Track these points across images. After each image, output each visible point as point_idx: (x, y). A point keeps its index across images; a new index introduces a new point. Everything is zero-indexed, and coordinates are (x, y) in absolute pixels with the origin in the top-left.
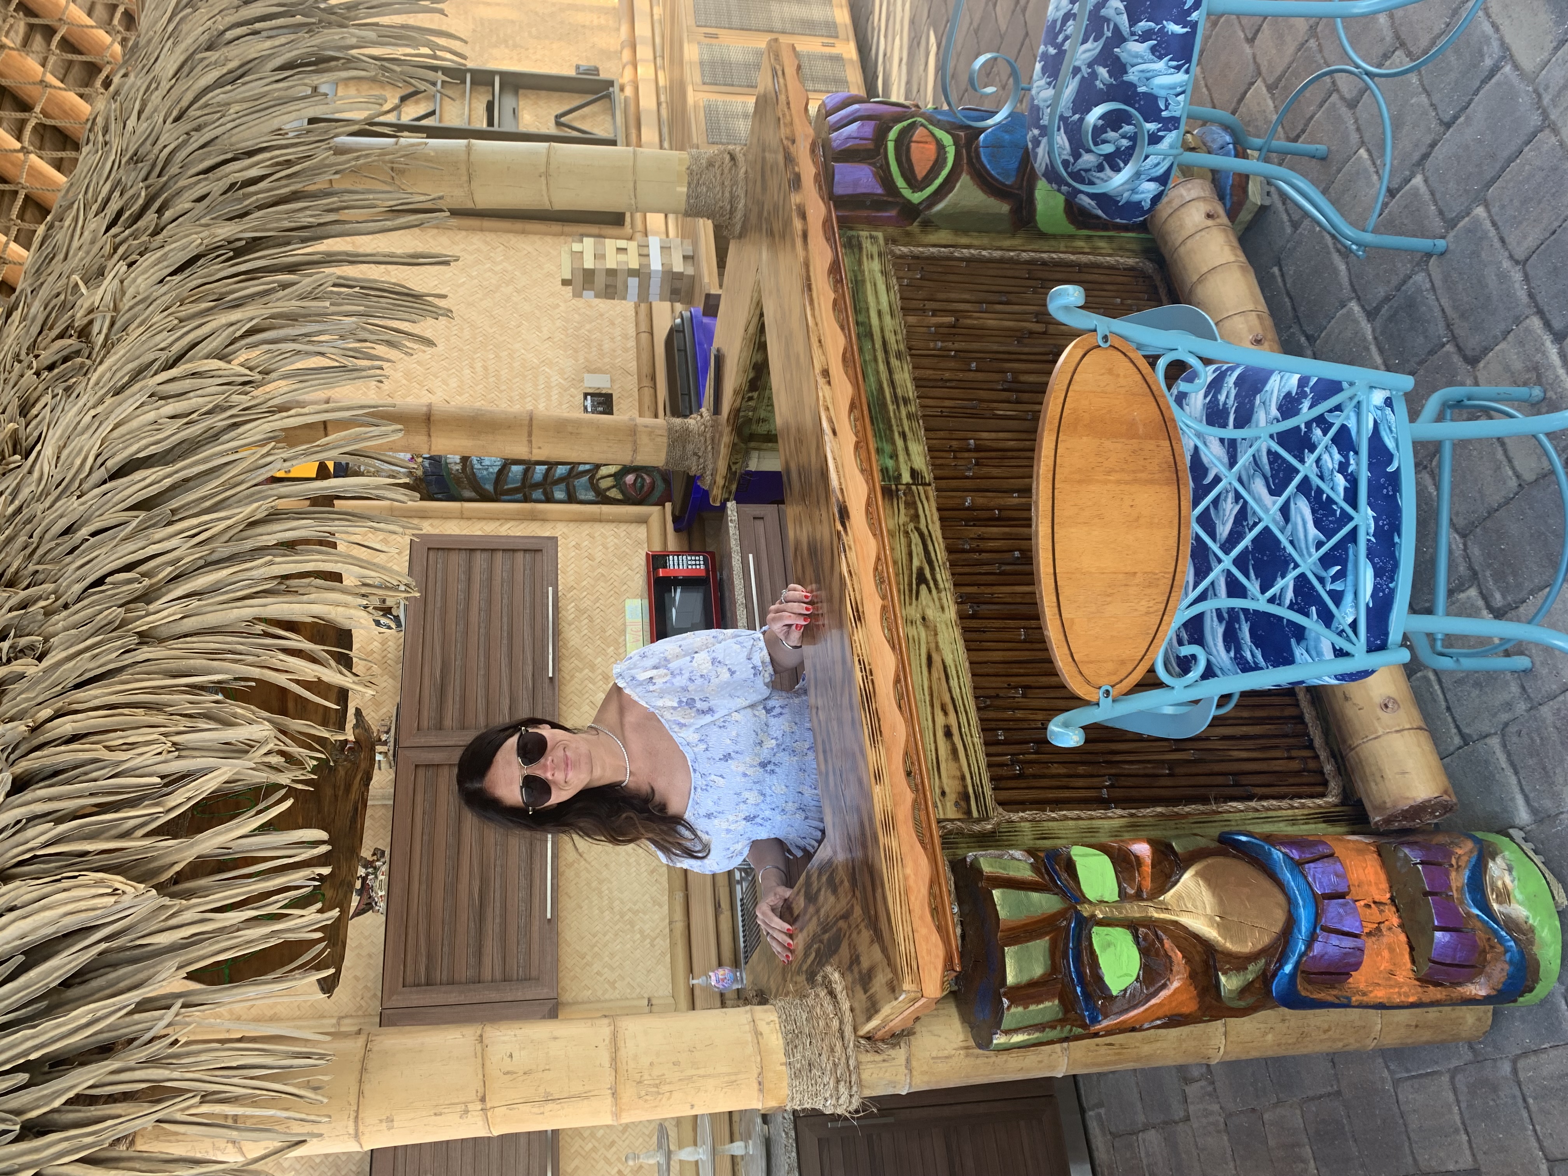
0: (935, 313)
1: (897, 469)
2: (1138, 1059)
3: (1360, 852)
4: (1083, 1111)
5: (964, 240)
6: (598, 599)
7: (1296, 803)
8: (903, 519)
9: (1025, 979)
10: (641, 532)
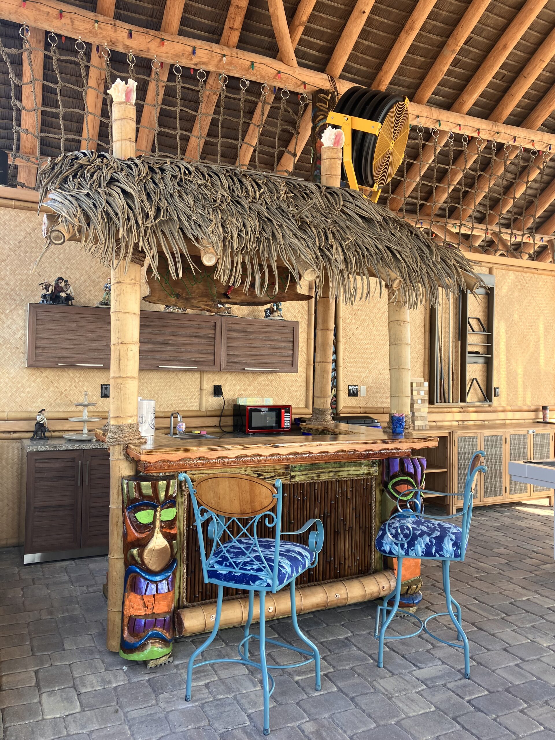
0: (352, 492)
1: (295, 471)
2: (113, 531)
3: (169, 606)
4: (73, 559)
5: (377, 504)
6: (276, 388)
7: (185, 590)
8: (279, 471)
9: (142, 487)
10: (302, 405)
